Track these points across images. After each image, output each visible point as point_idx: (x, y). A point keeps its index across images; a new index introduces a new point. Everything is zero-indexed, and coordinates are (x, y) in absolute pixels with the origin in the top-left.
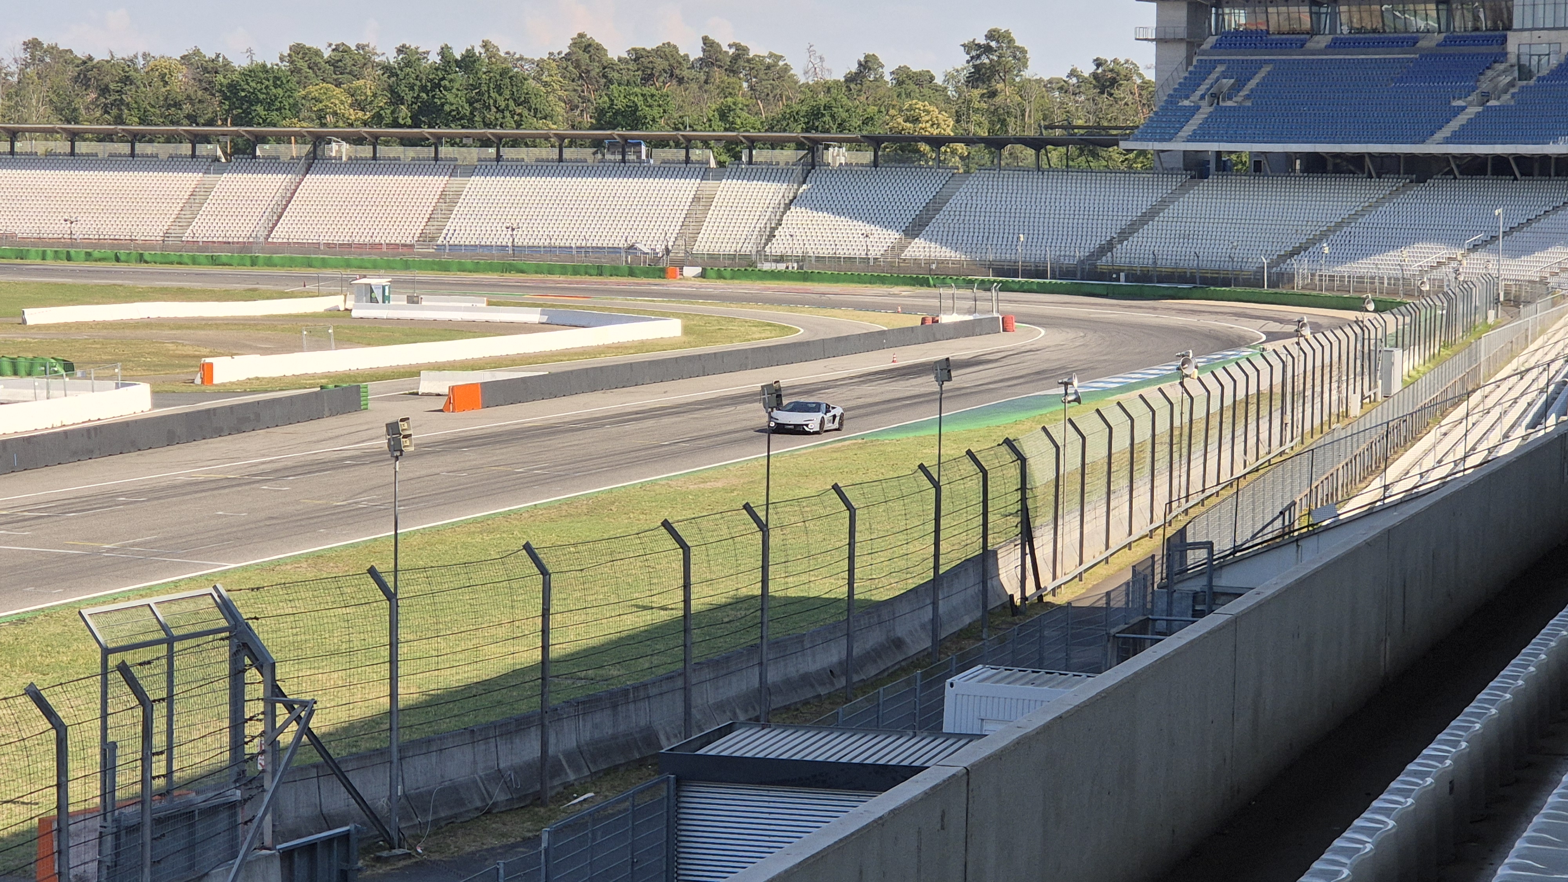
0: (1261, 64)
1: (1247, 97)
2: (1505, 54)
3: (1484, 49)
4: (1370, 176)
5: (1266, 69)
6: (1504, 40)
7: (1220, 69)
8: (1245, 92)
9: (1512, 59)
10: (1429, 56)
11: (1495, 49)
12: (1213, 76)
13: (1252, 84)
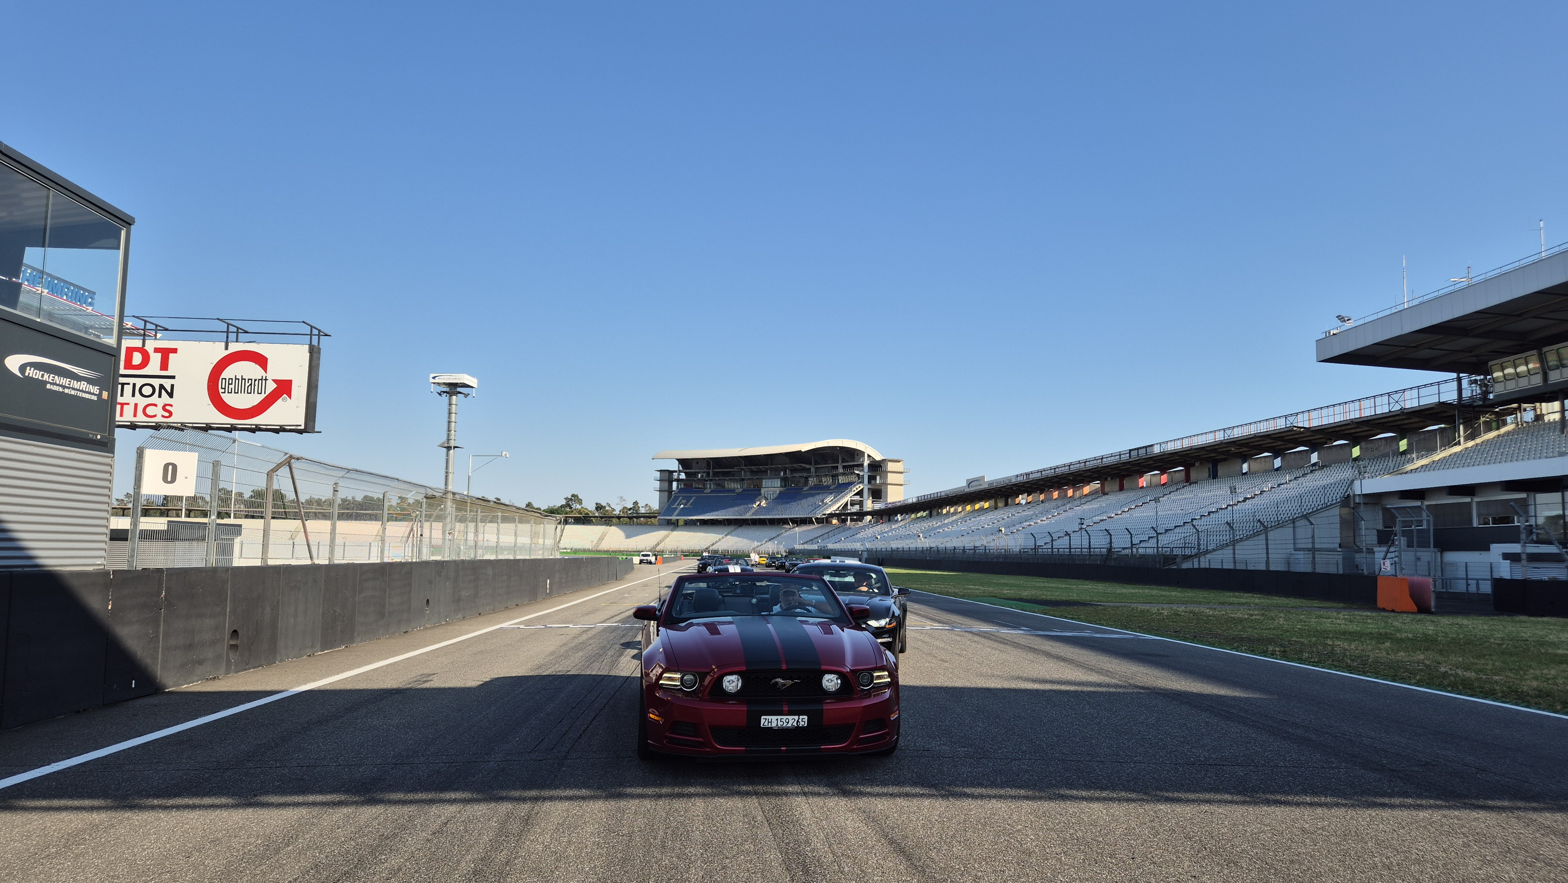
0: (692, 496)
1: (690, 505)
2: (760, 494)
3: (754, 493)
4: (726, 525)
5: (694, 498)
6: (760, 490)
7: (681, 498)
8: (689, 504)
9: (763, 495)
10: (738, 494)
11: (758, 492)
12: (679, 500)
13: (691, 501)
